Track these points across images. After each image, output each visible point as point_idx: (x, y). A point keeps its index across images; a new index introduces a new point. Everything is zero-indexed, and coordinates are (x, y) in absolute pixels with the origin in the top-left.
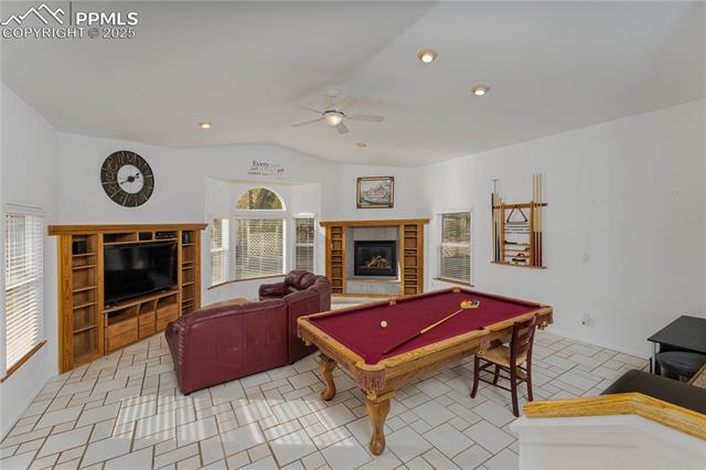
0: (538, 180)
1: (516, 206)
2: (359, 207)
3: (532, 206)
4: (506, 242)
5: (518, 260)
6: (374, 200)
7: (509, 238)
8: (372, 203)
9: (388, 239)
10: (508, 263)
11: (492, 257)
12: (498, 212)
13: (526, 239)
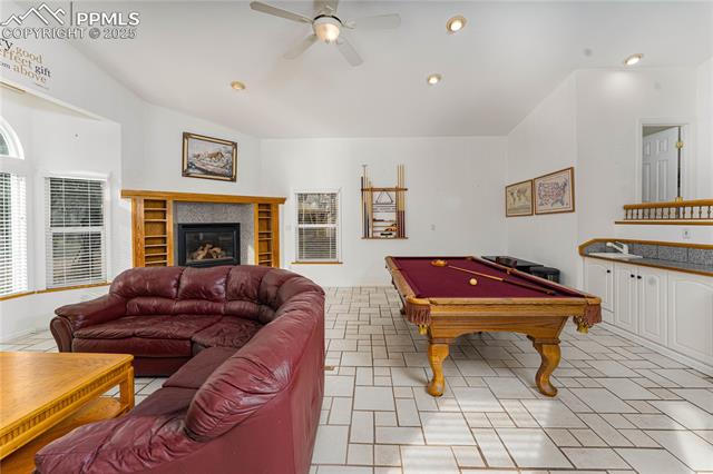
0: (401, 170)
1: (384, 190)
2: (186, 174)
3: (397, 190)
4: (374, 220)
5: (386, 234)
6: (210, 168)
7: (378, 216)
8: (207, 172)
9: (230, 221)
10: (377, 238)
11: (362, 234)
12: (367, 194)
13: (393, 216)
